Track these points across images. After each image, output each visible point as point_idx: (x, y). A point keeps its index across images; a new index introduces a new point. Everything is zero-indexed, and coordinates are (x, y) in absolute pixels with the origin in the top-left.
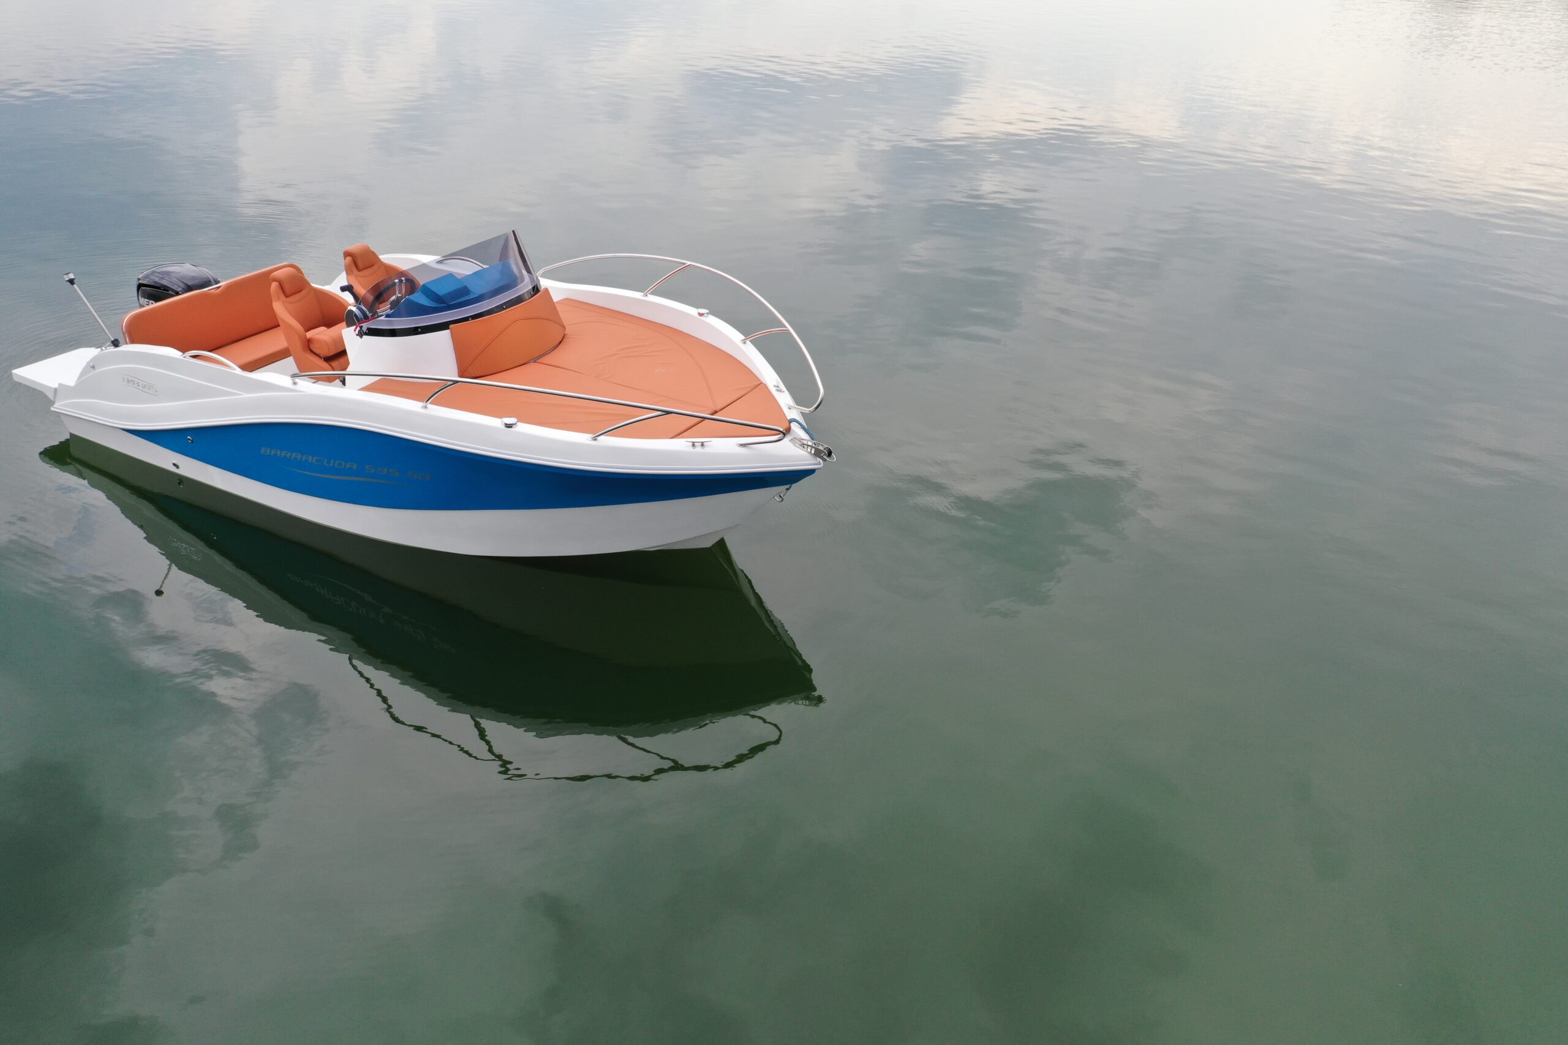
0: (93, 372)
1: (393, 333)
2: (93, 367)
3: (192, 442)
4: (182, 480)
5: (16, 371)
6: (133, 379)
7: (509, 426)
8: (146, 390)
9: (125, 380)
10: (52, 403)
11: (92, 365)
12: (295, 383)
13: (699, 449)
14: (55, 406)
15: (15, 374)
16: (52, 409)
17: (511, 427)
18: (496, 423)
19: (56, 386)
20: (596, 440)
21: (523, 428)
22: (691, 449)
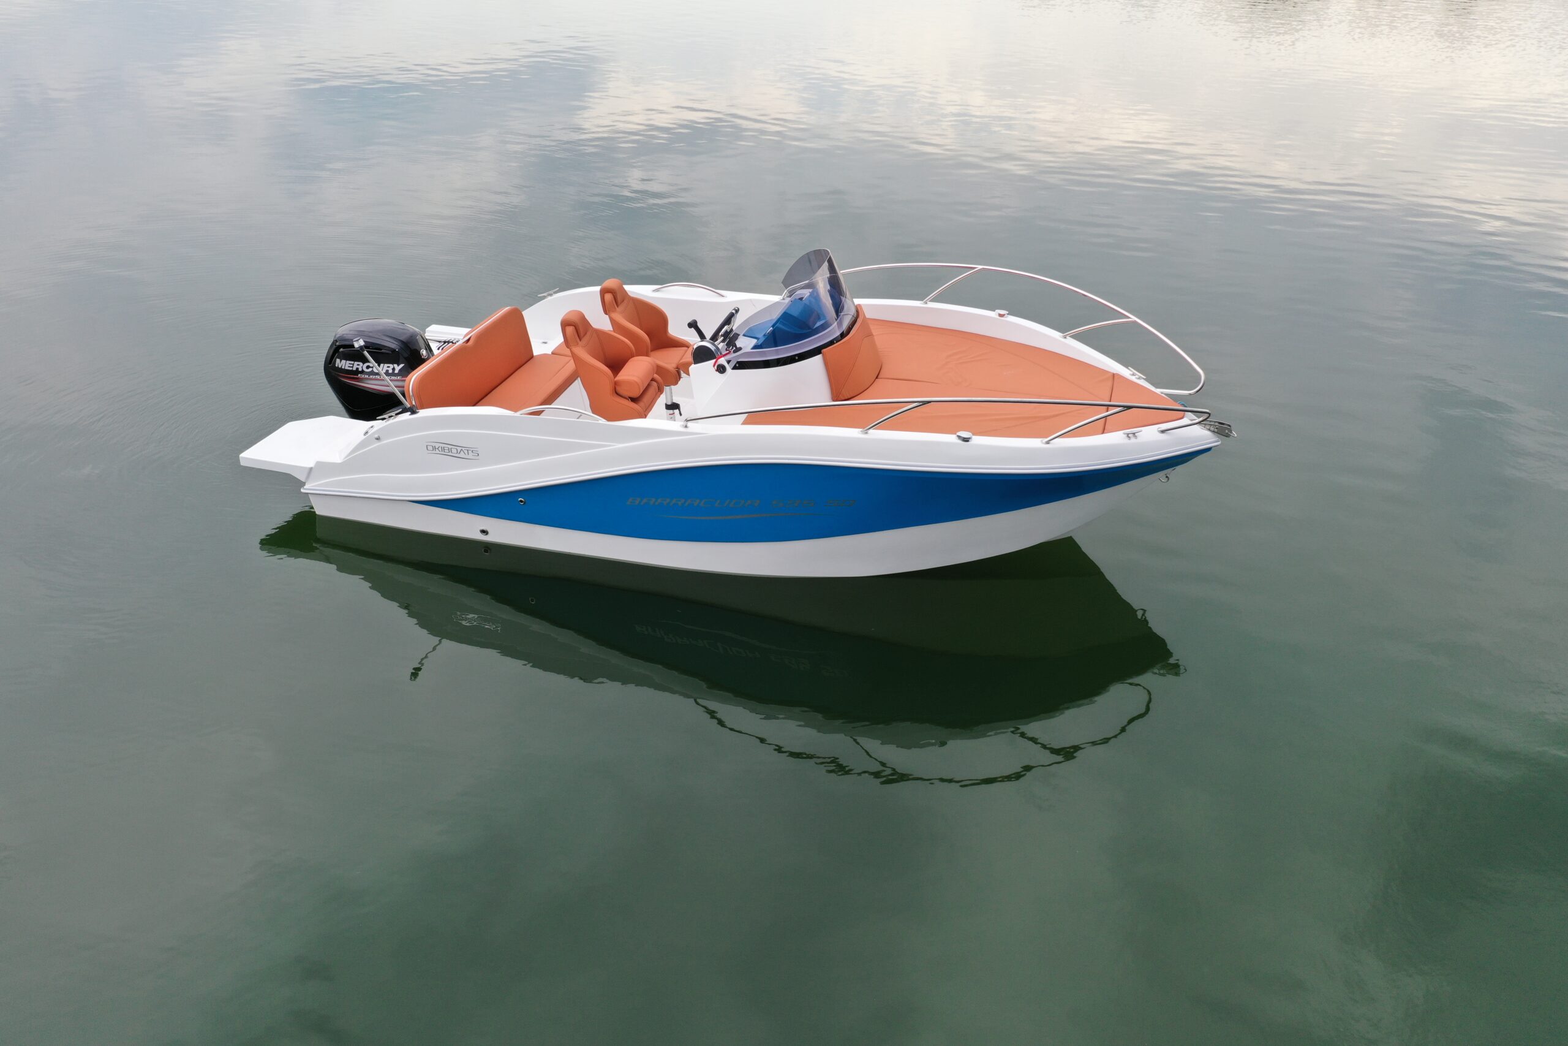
0: (378, 444)
1: (767, 364)
2: (378, 439)
3: (525, 503)
4: (488, 547)
5: (242, 455)
6: (443, 445)
7: (966, 440)
8: (462, 455)
9: (430, 448)
10: (303, 484)
11: (376, 436)
12: (686, 427)
13: (1133, 440)
14: (305, 487)
15: (242, 457)
16: (302, 490)
17: (968, 441)
18: (951, 438)
19: (311, 465)
20: (1048, 443)
21: (977, 440)
22: (1126, 441)
